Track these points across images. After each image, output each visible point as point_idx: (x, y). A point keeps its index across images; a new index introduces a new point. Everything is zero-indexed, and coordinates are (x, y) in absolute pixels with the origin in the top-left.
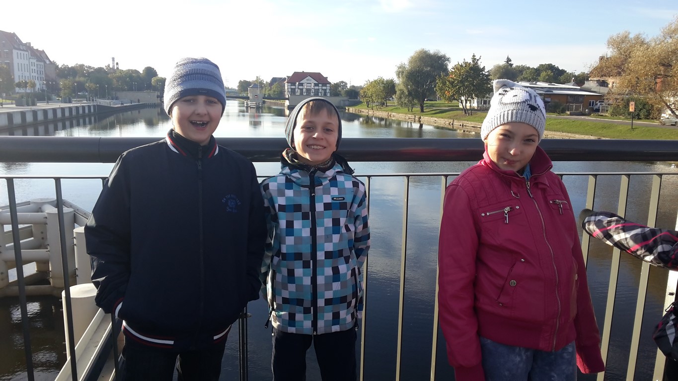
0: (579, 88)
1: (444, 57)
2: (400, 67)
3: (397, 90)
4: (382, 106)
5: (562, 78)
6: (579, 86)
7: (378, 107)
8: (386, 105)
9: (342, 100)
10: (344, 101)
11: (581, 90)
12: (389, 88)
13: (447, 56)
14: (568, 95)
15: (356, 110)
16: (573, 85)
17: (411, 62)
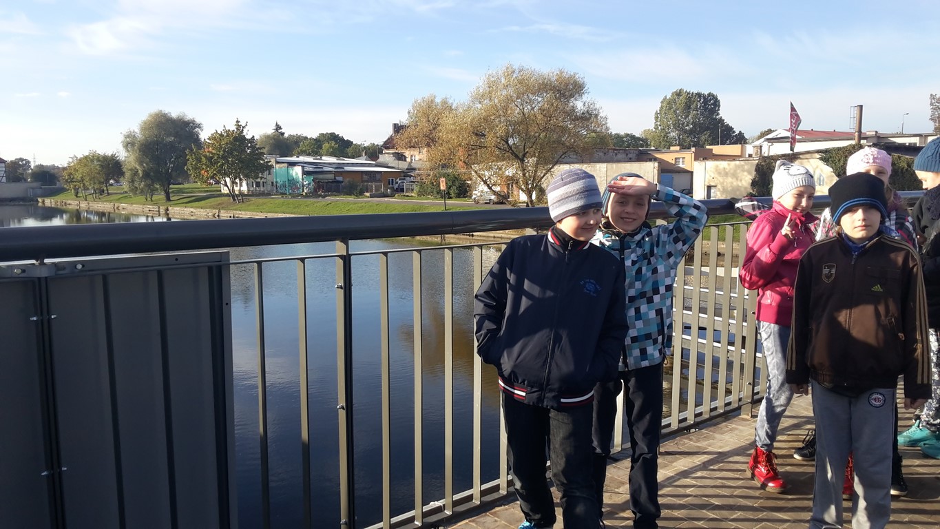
0: (374, 163)
1: (193, 122)
2: (128, 136)
3: (124, 170)
4: (101, 195)
5: (350, 150)
6: (372, 160)
7: (94, 195)
8: (108, 193)
9: (31, 188)
10: (33, 188)
11: (376, 166)
12: (110, 168)
13: (198, 121)
14: (362, 172)
15: (56, 202)
16: (366, 160)
17: (143, 129)
